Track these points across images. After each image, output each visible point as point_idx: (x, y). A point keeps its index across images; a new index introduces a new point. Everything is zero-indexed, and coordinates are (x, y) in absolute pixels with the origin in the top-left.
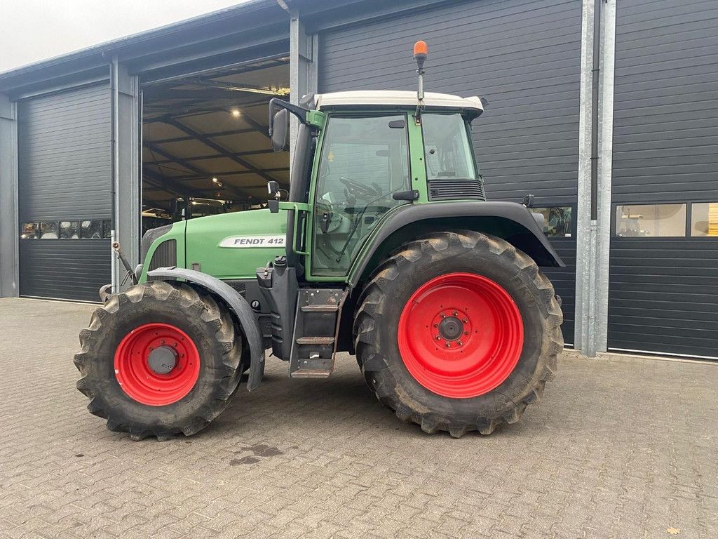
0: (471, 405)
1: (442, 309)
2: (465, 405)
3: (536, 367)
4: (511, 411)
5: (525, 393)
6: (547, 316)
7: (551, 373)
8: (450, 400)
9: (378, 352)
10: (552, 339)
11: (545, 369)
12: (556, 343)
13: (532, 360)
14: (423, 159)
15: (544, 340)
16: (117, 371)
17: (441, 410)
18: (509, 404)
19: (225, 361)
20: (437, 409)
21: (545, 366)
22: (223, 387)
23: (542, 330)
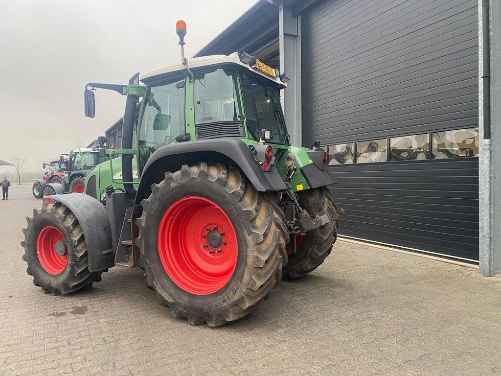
0: (201, 301)
1: (207, 224)
2: (198, 301)
3: (243, 276)
4: (226, 310)
5: (236, 298)
6: (250, 233)
7: (256, 283)
8: (190, 295)
9: (143, 254)
10: (256, 254)
11: (251, 279)
12: (258, 257)
13: (241, 270)
14: (193, 109)
15: (249, 254)
16: (38, 252)
17: (181, 301)
18: (225, 304)
19: (75, 251)
20: (178, 300)
21: (251, 276)
22: (75, 268)
23: (247, 245)
